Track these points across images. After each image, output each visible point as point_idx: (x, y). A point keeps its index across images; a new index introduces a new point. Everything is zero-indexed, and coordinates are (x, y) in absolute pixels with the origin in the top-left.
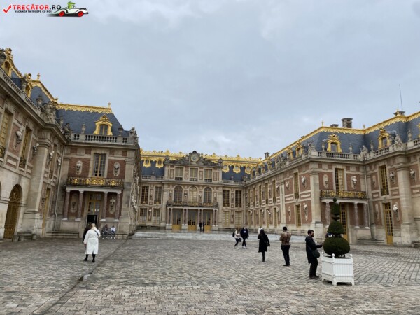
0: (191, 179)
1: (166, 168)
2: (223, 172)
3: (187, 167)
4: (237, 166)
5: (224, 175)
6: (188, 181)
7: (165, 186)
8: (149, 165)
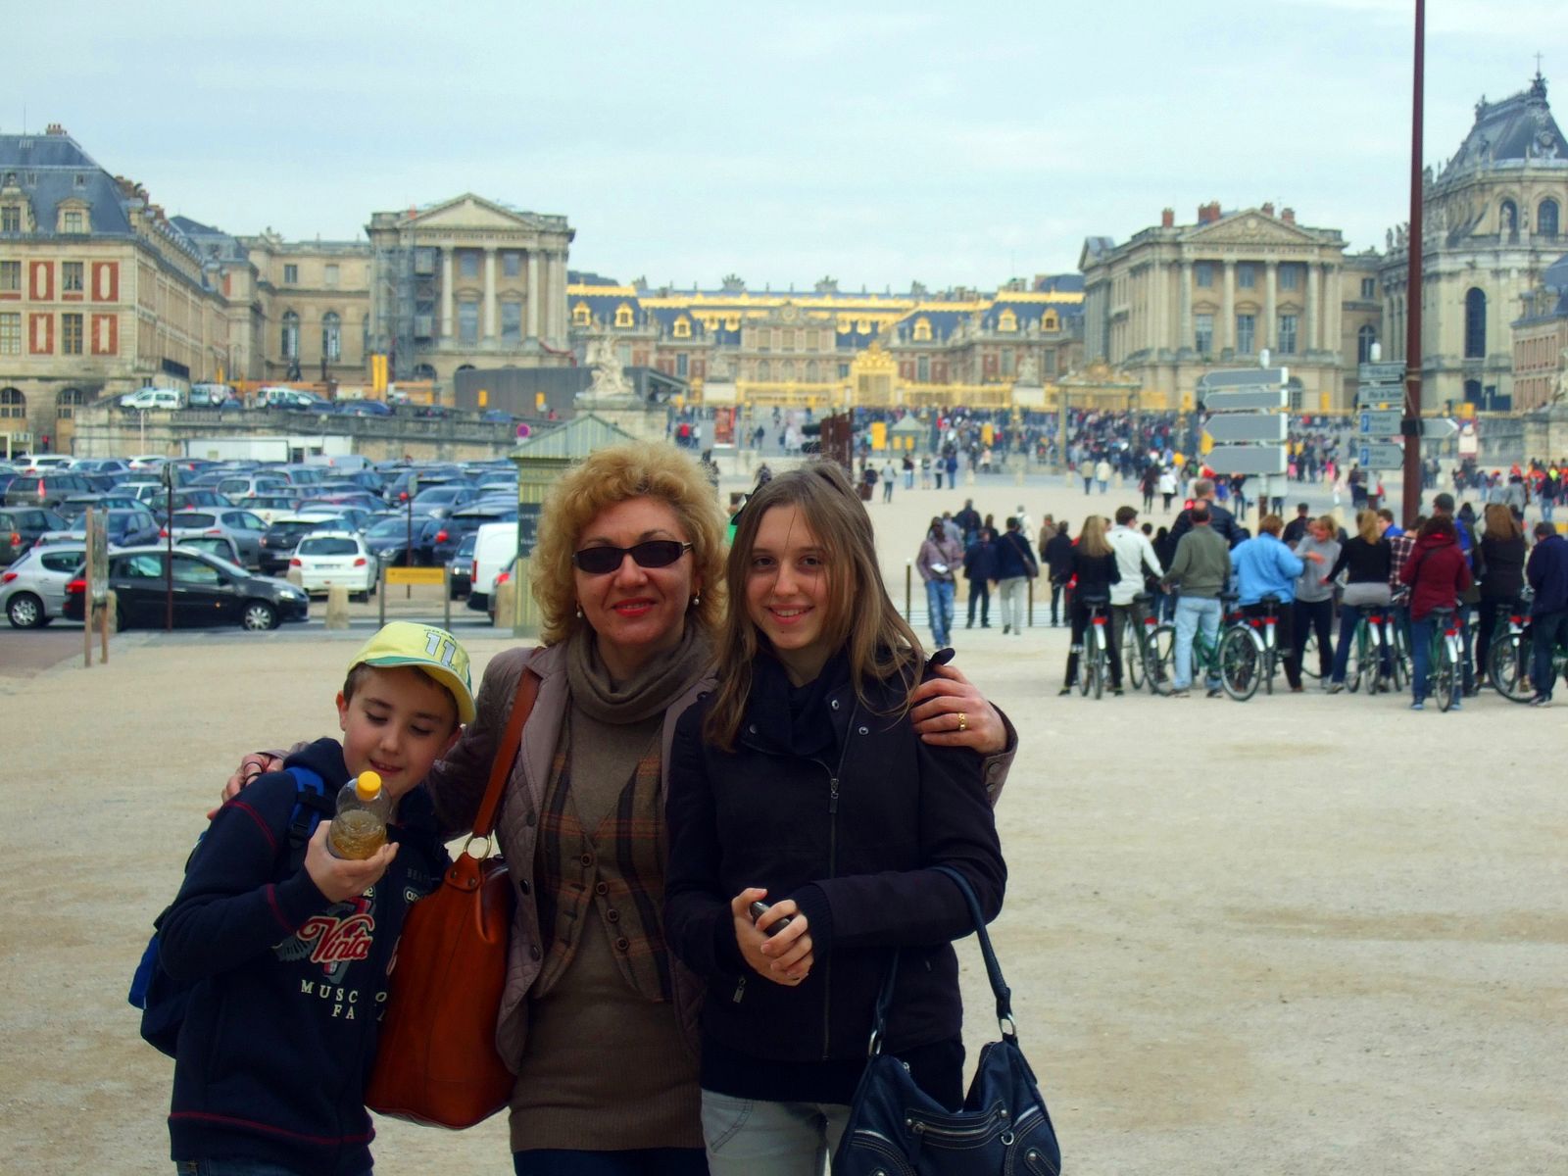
0: (785, 349)
1: (745, 333)
2: (839, 336)
3: (776, 327)
4: (864, 322)
5: (842, 341)
6: (779, 352)
7: (743, 362)
8: (715, 327)
